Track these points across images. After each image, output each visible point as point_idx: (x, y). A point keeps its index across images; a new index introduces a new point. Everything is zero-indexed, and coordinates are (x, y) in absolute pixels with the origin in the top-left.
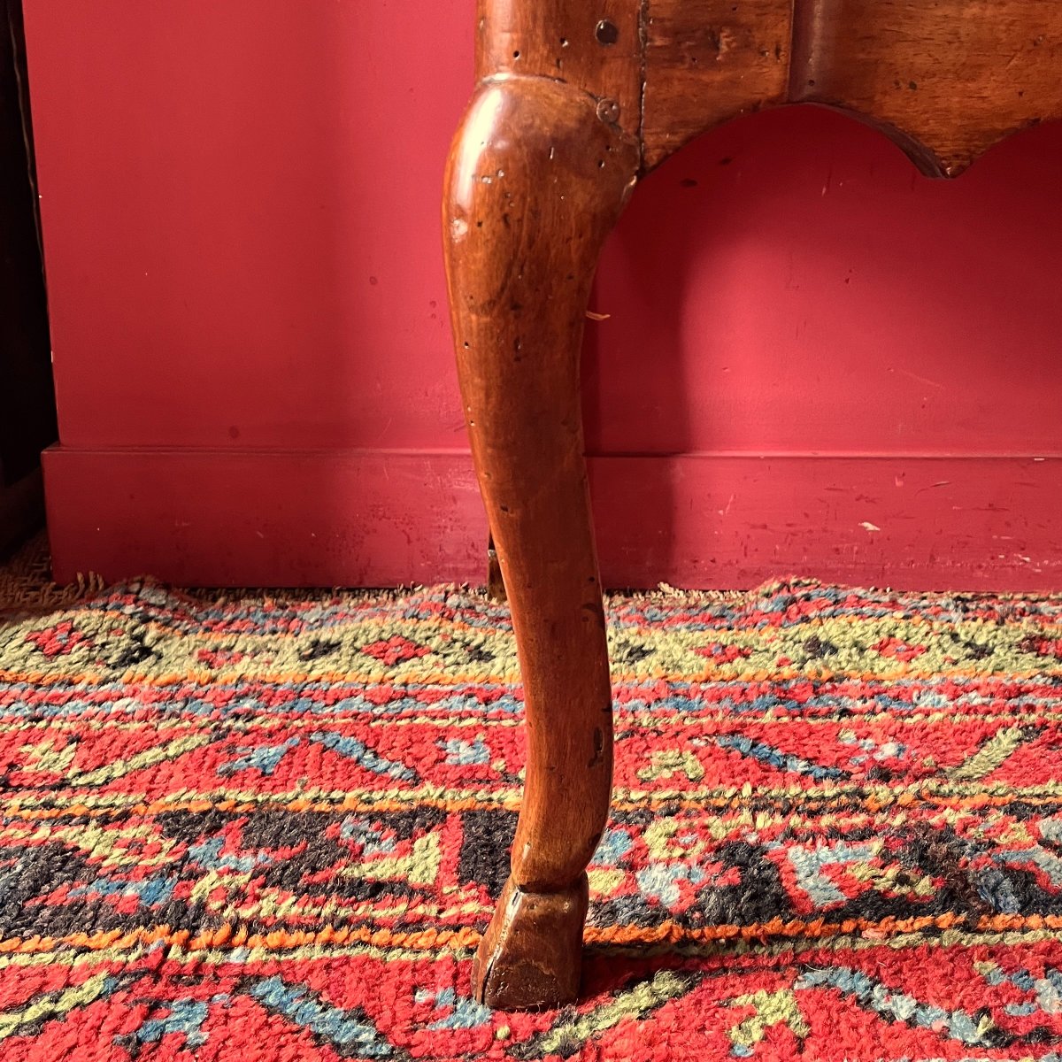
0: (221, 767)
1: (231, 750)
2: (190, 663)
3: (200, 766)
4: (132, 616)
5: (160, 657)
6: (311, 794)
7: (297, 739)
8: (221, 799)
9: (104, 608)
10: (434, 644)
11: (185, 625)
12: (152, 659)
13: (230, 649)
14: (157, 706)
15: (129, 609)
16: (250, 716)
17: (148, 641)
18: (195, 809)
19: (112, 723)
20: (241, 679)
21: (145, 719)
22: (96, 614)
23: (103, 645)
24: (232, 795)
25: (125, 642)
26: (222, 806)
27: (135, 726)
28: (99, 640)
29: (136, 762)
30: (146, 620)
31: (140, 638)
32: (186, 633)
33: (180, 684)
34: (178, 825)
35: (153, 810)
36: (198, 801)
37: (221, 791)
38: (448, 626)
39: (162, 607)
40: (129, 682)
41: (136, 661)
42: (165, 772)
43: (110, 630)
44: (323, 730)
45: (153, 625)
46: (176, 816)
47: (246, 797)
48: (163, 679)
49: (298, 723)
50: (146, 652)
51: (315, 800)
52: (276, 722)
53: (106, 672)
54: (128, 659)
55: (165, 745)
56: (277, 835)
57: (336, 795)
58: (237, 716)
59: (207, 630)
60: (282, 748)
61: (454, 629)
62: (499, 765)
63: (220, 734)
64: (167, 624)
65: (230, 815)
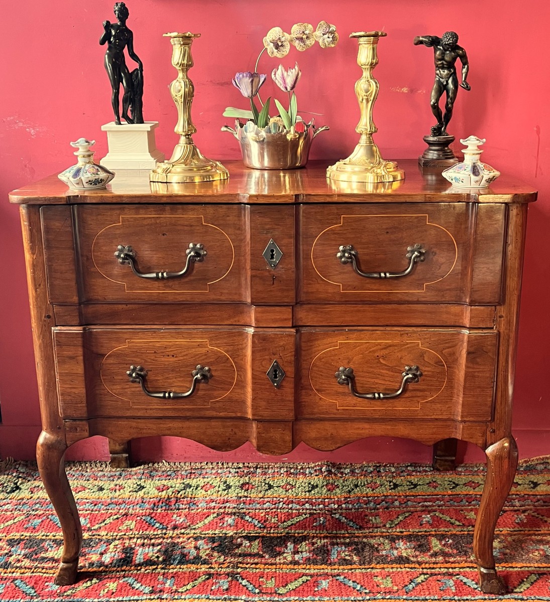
0: (25, 526)
1: (29, 521)
2: (27, 492)
3: (21, 526)
4: (15, 476)
5: (20, 489)
6: (42, 534)
7: (45, 517)
8: (23, 535)
9: (8, 475)
10: (89, 487)
11: (29, 479)
12: (18, 491)
13: (38, 486)
14: (16, 507)
15: (14, 475)
16: (37, 510)
17: (18, 484)
18: (16, 538)
19: (3, 512)
20: (38, 498)
21: (12, 511)
22: (6, 476)
23: (6, 486)
24: (25, 534)
25: (12, 485)
26: (22, 537)
27: (9, 513)
28: (5, 485)
29: (6, 524)
30: (19, 477)
31: (16, 484)
32: (29, 481)
33: (22, 499)
34: (11, 543)
35: (7, 538)
36: (17, 536)
37: (22, 533)
38: (95, 482)
39: (24, 473)
40: (11, 499)
41: (14, 491)
42: (12, 527)
43: (9, 481)
44: (52, 515)
45: (20, 479)
46: (11, 540)
47: (28, 534)
48: (19, 498)
49: (47, 512)
50: (18, 488)
51: (43, 536)
52: (42, 512)
53: (6, 495)
54: (12, 491)
55: (14, 519)
56: (31, 546)
57: (48, 534)
58: (33, 510)
59: (35, 480)
60: (40, 520)
61: (96, 483)
62: (89, 525)
63: (28, 516)
64: (24, 479)
65: (23, 540)
